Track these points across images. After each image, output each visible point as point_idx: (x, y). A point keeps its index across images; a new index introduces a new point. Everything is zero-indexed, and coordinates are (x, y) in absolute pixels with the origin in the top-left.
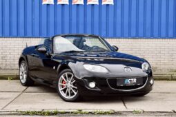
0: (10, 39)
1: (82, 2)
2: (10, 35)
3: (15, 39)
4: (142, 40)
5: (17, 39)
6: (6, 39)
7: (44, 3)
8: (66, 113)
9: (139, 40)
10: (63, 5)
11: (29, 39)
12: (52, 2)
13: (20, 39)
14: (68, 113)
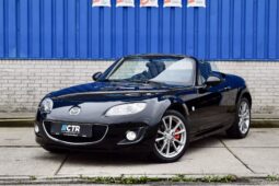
0: (41, 62)
1: (155, 4)
2: (41, 56)
3: (49, 62)
4: (250, 63)
5: (52, 62)
6: (34, 62)
7: (94, 5)
8: (160, 180)
9: (246, 63)
10: (125, 8)
11: (71, 62)
12: (108, 4)
13: (57, 62)
14: (165, 180)
